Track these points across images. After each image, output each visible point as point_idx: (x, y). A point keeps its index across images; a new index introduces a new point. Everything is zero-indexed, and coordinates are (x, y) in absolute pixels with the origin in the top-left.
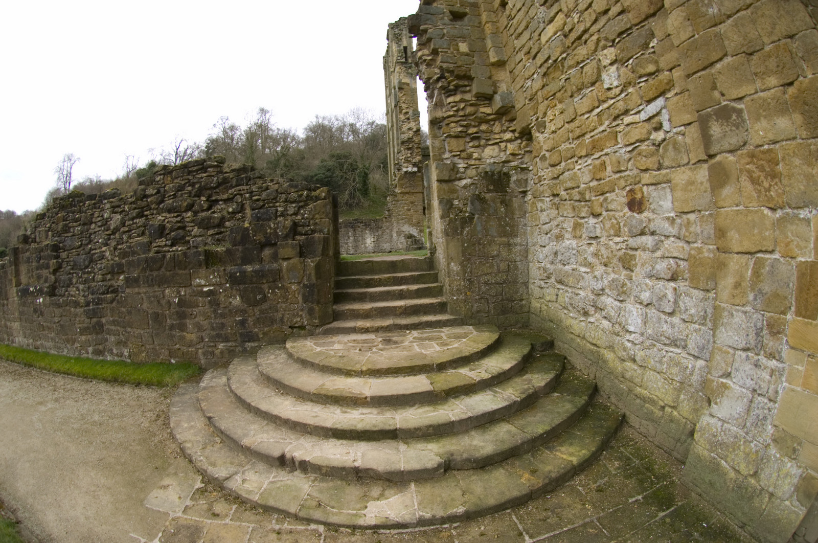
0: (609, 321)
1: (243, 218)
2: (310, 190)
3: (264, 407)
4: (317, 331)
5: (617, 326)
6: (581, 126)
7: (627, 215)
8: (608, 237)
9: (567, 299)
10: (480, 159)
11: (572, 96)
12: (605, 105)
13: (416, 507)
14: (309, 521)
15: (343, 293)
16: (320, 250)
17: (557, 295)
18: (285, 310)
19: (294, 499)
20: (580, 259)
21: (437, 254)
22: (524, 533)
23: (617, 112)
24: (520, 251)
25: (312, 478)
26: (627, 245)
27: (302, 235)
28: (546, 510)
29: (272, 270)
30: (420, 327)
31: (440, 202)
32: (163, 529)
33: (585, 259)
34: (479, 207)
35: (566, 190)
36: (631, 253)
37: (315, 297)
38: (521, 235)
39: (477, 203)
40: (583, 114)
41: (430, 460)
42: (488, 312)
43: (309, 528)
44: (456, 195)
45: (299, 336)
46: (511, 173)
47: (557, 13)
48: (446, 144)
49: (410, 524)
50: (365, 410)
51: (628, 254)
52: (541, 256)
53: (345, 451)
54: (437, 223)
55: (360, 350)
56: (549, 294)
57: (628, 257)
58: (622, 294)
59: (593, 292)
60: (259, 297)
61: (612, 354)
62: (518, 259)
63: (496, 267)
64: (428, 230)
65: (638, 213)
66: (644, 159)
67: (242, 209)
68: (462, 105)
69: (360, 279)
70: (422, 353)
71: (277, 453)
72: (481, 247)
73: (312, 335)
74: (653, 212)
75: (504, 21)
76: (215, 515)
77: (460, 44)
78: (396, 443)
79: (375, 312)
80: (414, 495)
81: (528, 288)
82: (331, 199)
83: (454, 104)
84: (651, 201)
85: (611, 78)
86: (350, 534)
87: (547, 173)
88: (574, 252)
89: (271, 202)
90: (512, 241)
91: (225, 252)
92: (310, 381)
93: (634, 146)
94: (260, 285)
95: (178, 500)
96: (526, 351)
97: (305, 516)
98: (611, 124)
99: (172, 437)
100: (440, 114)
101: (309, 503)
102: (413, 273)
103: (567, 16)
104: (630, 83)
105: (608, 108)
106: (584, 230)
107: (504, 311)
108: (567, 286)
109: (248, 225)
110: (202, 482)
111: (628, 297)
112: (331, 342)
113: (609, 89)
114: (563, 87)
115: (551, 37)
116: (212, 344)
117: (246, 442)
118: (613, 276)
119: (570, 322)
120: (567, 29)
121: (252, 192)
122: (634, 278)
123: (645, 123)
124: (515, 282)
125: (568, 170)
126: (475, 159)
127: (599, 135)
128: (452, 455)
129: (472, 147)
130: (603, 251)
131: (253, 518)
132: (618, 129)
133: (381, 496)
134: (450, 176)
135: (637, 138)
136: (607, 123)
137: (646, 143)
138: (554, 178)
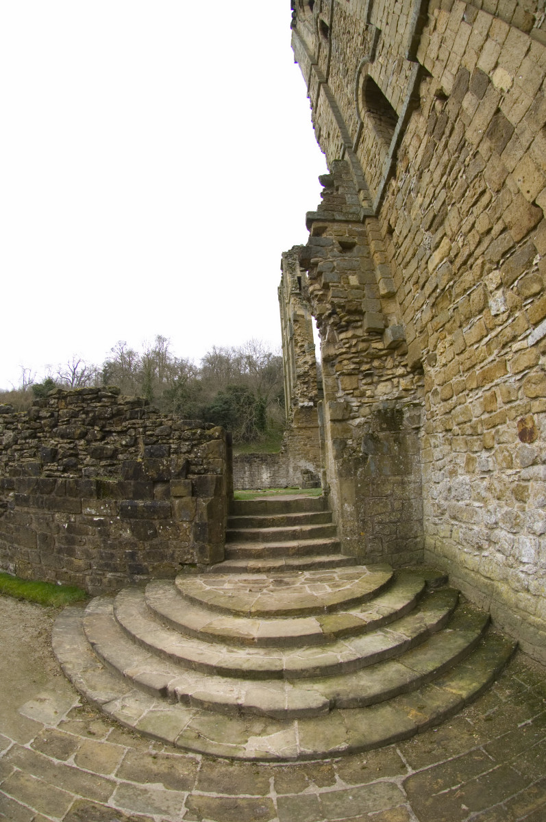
0: (503, 554)
1: (136, 452)
2: (203, 428)
3: (149, 640)
4: (208, 569)
5: (511, 558)
6: (471, 357)
7: (519, 446)
8: (500, 470)
9: (461, 535)
10: (373, 397)
11: (460, 327)
12: (493, 334)
13: (298, 743)
14: (187, 750)
15: (235, 532)
16: (213, 490)
17: (451, 531)
18: (175, 547)
19: (173, 729)
20: (474, 494)
21: (331, 494)
22: (407, 765)
23: (505, 339)
24: (415, 489)
25: (194, 711)
26: (520, 476)
27: (195, 473)
28: (432, 742)
29: (164, 507)
30: (313, 567)
31: (334, 443)
32: (35, 737)
33: (479, 493)
34: (373, 447)
35: (458, 424)
36: (524, 484)
37: (207, 536)
38: (414, 473)
39: (370, 443)
40: (472, 345)
41: (315, 700)
42: (382, 551)
43: (187, 756)
44: (349, 434)
45: (190, 573)
46: (404, 410)
47: (442, 238)
48: (339, 382)
49: (291, 758)
50: (252, 651)
51: (520, 486)
52: (435, 493)
53: (229, 688)
54: (332, 464)
55: (250, 591)
56: (443, 530)
57: (521, 489)
58: (515, 525)
59: (486, 526)
60: (150, 532)
61: (506, 586)
62: (412, 497)
63: (390, 506)
64: (322, 470)
65: (529, 443)
66: (533, 386)
67: (135, 443)
68: (354, 342)
69: (252, 519)
70: (313, 595)
71: (159, 686)
72: (375, 487)
73: (203, 572)
74: (544, 440)
75: (392, 250)
76: (91, 734)
77: (350, 277)
78: (282, 683)
79: (267, 553)
80: (297, 732)
81: (422, 525)
82: (225, 438)
83: (346, 341)
84: (541, 429)
85: (498, 303)
86: (227, 764)
87: (439, 408)
88: (467, 487)
89: (165, 439)
90: (406, 479)
91: (117, 484)
92: (198, 619)
93: (523, 373)
94: (151, 521)
95: (53, 714)
96: (419, 589)
97: (184, 745)
98: (499, 352)
99: (53, 655)
100: (332, 351)
101: (188, 734)
102: (307, 514)
103: (452, 240)
104: (516, 307)
105: (496, 336)
106: (477, 465)
107: (398, 550)
108: (460, 521)
109: (141, 460)
110: (81, 701)
111: (522, 528)
112: (221, 581)
113: (496, 316)
114: (451, 317)
115: (438, 264)
116: (100, 572)
117: (128, 671)
118: (506, 509)
119: (464, 557)
120: (452, 254)
121: (145, 427)
122: (527, 509)
123: (533, 348)
124: (409, 520)
125: (460, 404)
126: (368, 397)
127: (488, 366)
128: (338, 695)
129: (365, 384)
130: (496, 484)
131: (129, 741)
132: (507, 358)
133: (263, 732)
134: (344, 415)
135: (526, 365)
136: (496, 352)
137: (535, 369)
138: (447, 413)
